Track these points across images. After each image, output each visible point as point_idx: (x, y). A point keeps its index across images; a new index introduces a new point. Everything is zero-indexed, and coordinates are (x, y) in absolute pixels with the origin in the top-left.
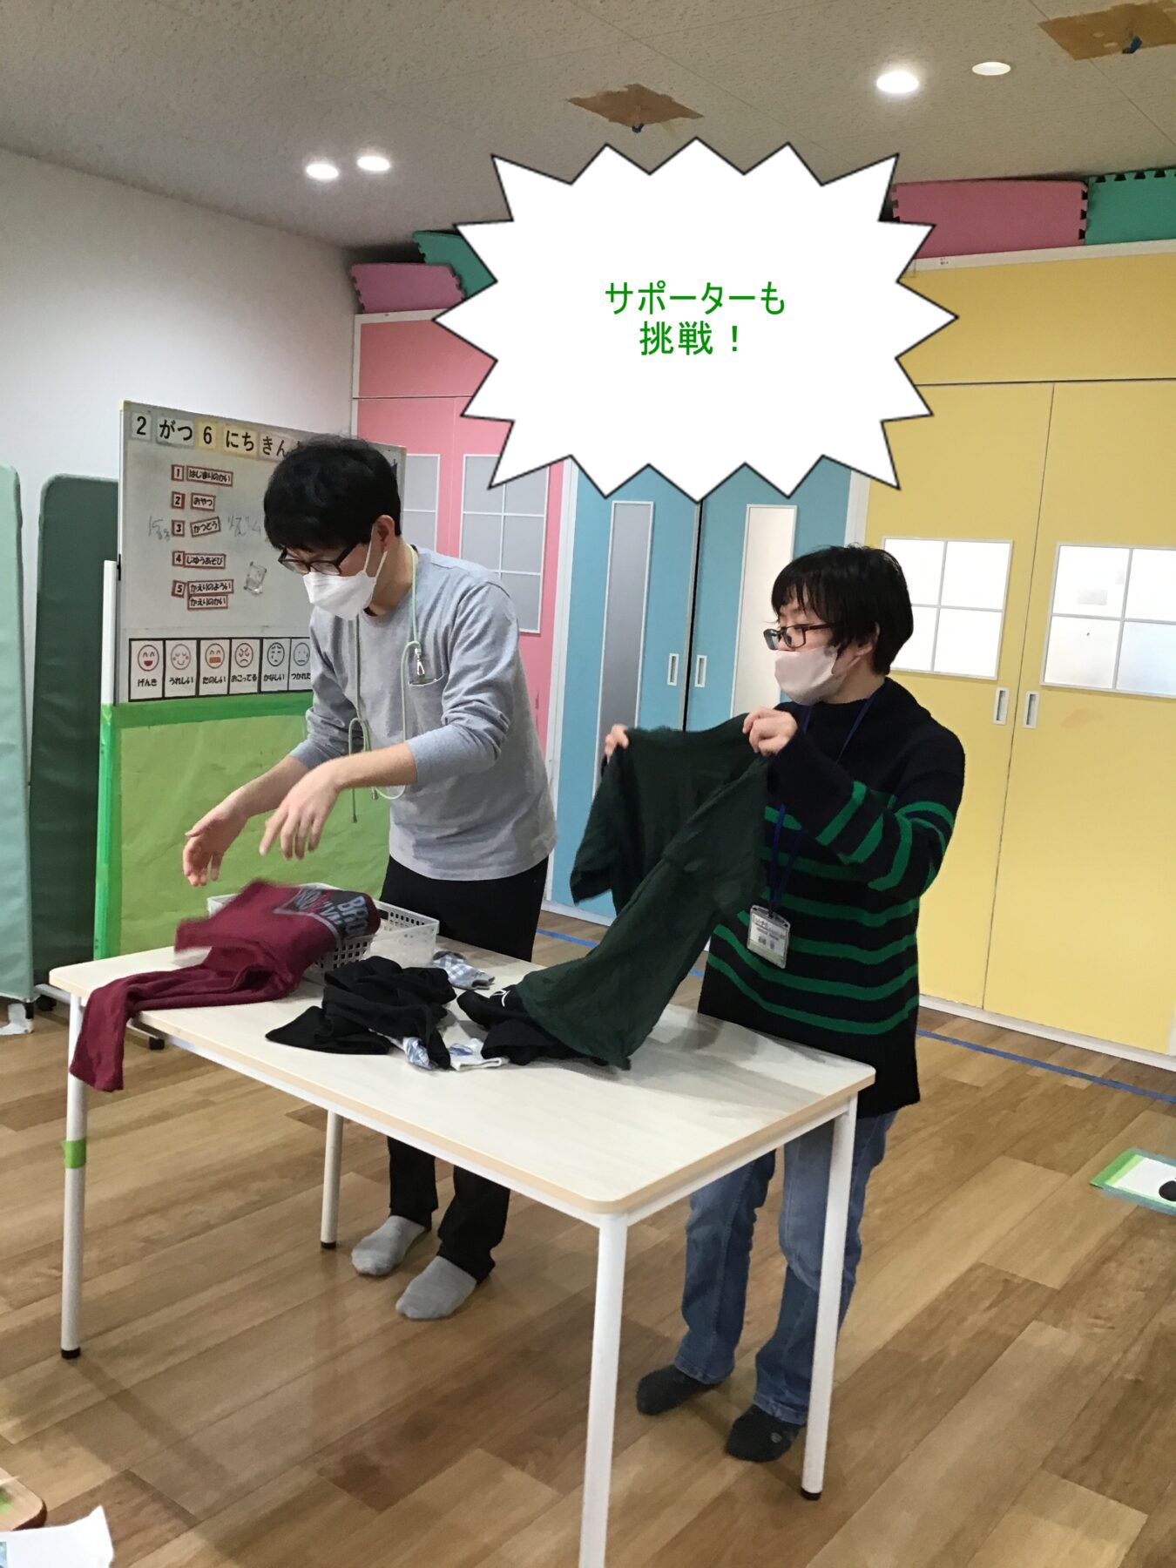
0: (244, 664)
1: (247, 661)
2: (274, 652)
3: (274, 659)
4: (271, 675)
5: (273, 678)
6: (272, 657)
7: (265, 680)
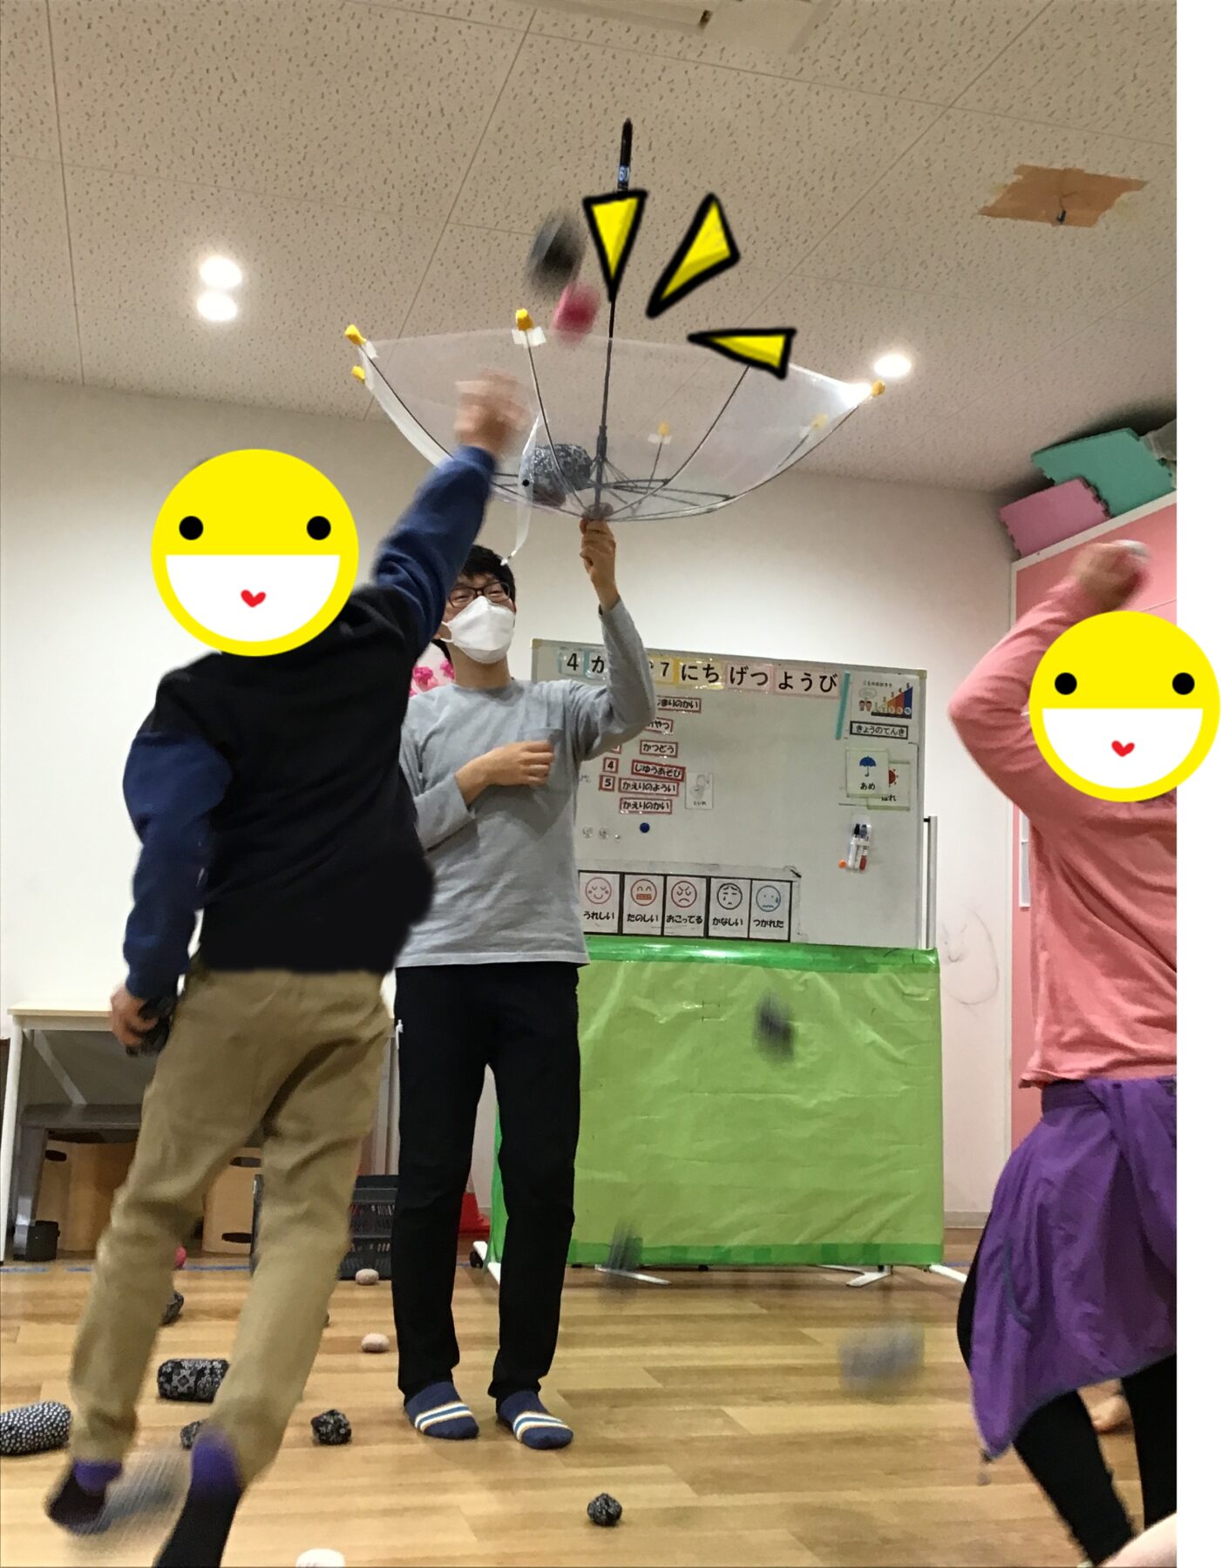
0: (684, 903)
1: (688, 901)
2: (727, 893)
3: (727, 902)
4: (723, 919)
5: (726, 922)
6: (724, 899)
7: (714, 924)
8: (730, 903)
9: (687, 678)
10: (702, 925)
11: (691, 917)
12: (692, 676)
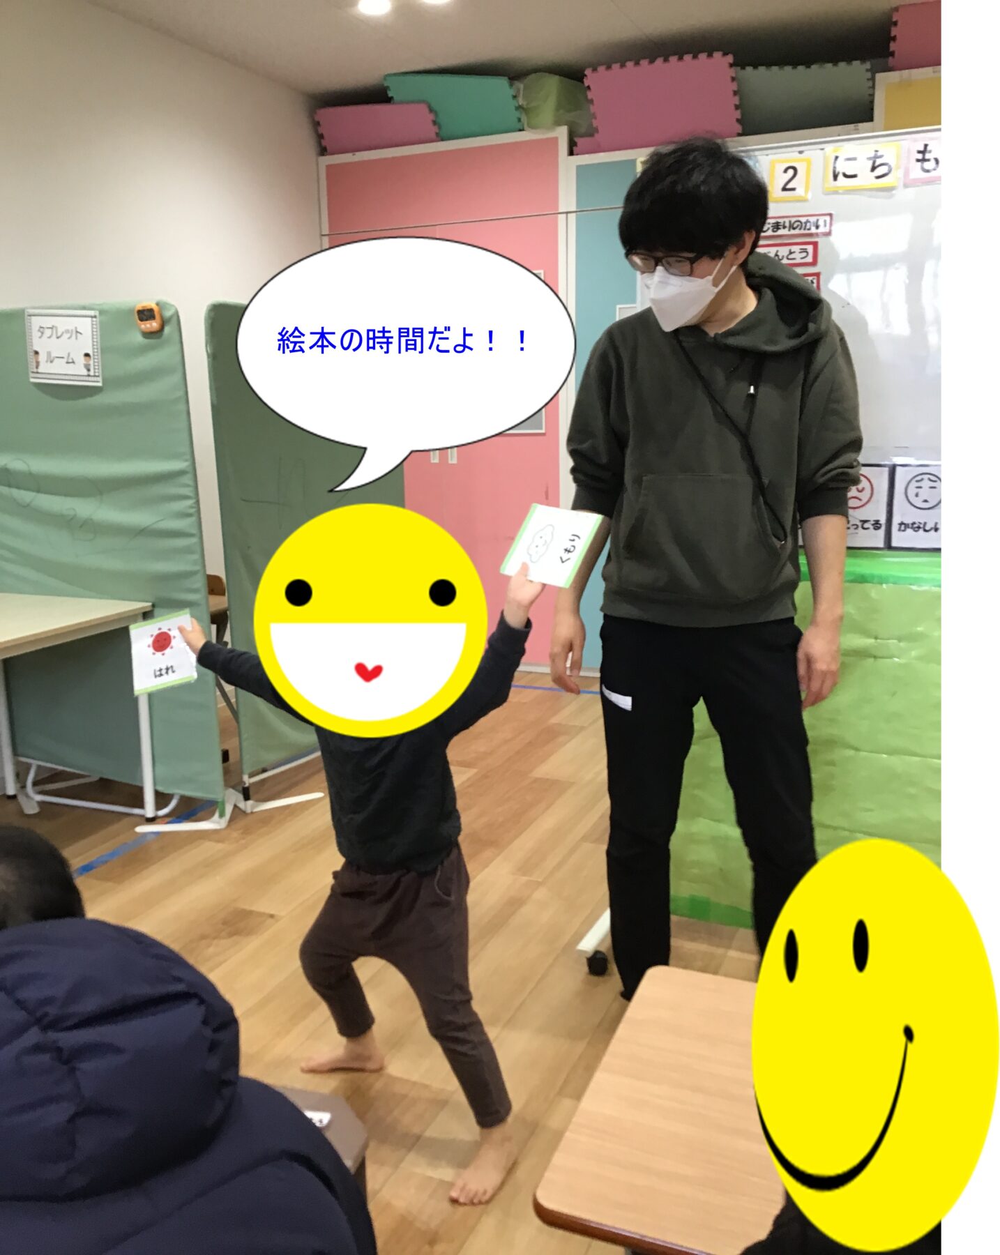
1: (860, 500)
2: (920, 487)
3: (922, 497)
4: (914, 523)
5: (919, 528)
6: (917, 495)
7: (899, 530)
8: (926, 501)
9: (840, 177)
10: (882, 532)
11: (865, 522)
12: (848, 173)
